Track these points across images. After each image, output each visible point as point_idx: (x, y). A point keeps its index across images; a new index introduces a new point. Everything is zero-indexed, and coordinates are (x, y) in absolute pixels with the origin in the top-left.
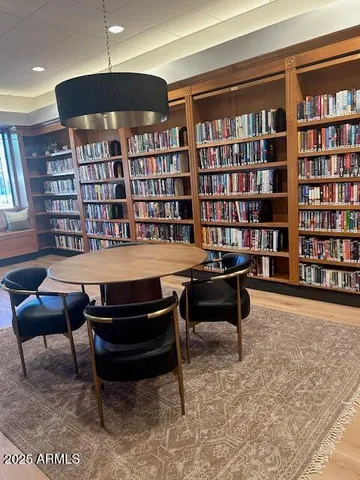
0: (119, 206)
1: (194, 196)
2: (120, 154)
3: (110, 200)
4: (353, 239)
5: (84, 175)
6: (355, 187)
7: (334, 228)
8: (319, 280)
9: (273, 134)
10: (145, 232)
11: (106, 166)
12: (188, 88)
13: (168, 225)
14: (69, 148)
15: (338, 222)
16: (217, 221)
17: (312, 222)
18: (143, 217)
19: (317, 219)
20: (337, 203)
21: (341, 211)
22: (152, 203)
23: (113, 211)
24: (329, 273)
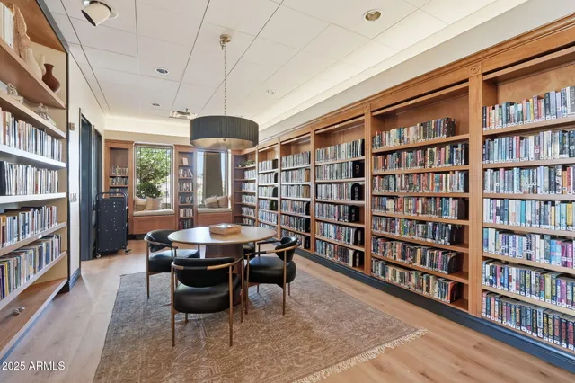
3: (270, 198)
4: (404, 243)
6: (420, 201)
7: (394, 232)
8: (384, 274)
14: (255, 163)
15: (397, 227)
17: (380, 226)
19: (383, 223)
21: (398, 219)
23: (272, 204)
24: (390, 269)
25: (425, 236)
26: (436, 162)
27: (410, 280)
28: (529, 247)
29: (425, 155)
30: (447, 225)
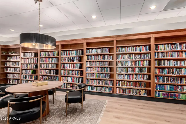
0: (35, 70)
1: (59, 69)
2: (37, 56)
3: (32, 69)
4: (99, 80)
5: (24, 61)
6: (99, 68)
8: (92, 90)
9: (81, 56)
10: (44, 78)
11: (34, 59)
12: (60, 43)
13: (51, 76)
14: (19, 53)
15: (95, 76)
16: (66, 75)
18: (43, 74)
19: (90, 75)
20: (95, 72)
21: (95, 73)
22: (47, 70)
23: (33, 72)
24: (95, 88)
25: (103, 77)
26: (100, 59)
27: (102, 89)
28: (123, 77)
29: (97, 57)
30: (108, 74)
